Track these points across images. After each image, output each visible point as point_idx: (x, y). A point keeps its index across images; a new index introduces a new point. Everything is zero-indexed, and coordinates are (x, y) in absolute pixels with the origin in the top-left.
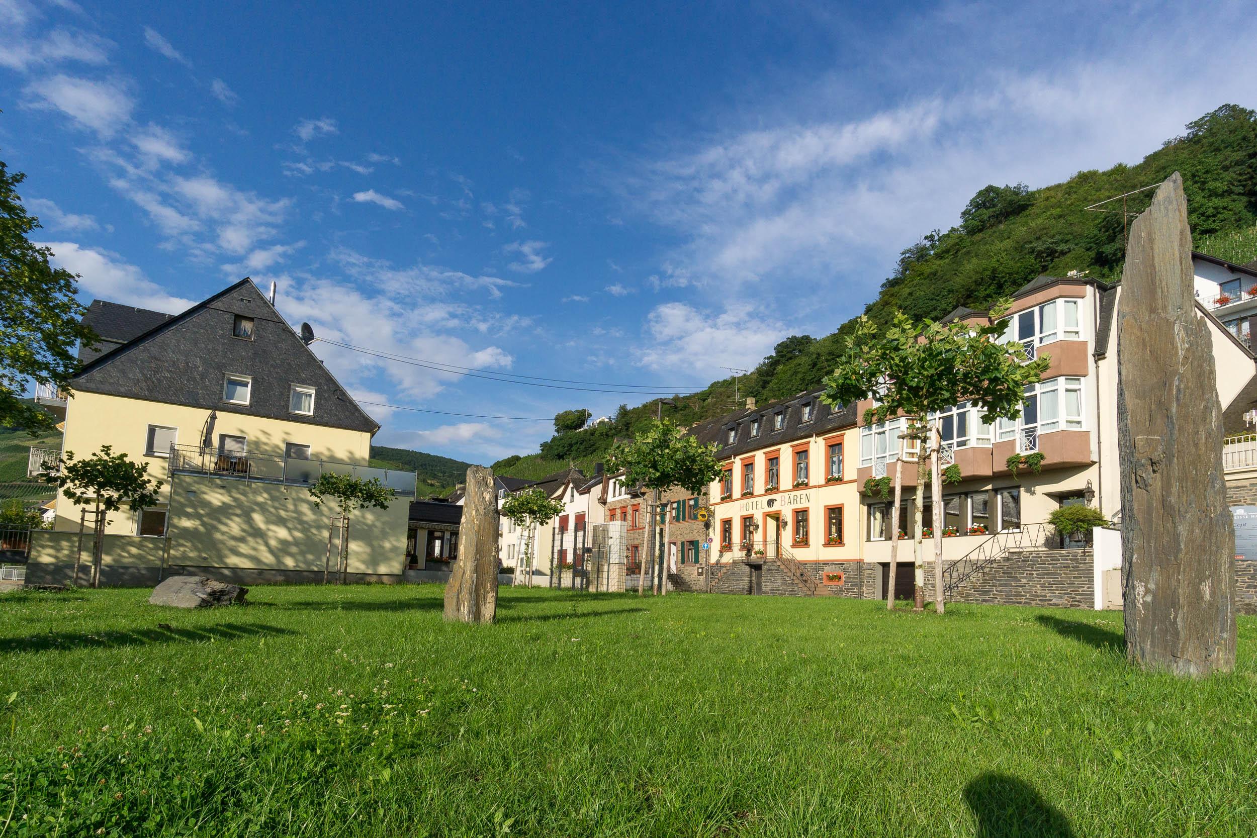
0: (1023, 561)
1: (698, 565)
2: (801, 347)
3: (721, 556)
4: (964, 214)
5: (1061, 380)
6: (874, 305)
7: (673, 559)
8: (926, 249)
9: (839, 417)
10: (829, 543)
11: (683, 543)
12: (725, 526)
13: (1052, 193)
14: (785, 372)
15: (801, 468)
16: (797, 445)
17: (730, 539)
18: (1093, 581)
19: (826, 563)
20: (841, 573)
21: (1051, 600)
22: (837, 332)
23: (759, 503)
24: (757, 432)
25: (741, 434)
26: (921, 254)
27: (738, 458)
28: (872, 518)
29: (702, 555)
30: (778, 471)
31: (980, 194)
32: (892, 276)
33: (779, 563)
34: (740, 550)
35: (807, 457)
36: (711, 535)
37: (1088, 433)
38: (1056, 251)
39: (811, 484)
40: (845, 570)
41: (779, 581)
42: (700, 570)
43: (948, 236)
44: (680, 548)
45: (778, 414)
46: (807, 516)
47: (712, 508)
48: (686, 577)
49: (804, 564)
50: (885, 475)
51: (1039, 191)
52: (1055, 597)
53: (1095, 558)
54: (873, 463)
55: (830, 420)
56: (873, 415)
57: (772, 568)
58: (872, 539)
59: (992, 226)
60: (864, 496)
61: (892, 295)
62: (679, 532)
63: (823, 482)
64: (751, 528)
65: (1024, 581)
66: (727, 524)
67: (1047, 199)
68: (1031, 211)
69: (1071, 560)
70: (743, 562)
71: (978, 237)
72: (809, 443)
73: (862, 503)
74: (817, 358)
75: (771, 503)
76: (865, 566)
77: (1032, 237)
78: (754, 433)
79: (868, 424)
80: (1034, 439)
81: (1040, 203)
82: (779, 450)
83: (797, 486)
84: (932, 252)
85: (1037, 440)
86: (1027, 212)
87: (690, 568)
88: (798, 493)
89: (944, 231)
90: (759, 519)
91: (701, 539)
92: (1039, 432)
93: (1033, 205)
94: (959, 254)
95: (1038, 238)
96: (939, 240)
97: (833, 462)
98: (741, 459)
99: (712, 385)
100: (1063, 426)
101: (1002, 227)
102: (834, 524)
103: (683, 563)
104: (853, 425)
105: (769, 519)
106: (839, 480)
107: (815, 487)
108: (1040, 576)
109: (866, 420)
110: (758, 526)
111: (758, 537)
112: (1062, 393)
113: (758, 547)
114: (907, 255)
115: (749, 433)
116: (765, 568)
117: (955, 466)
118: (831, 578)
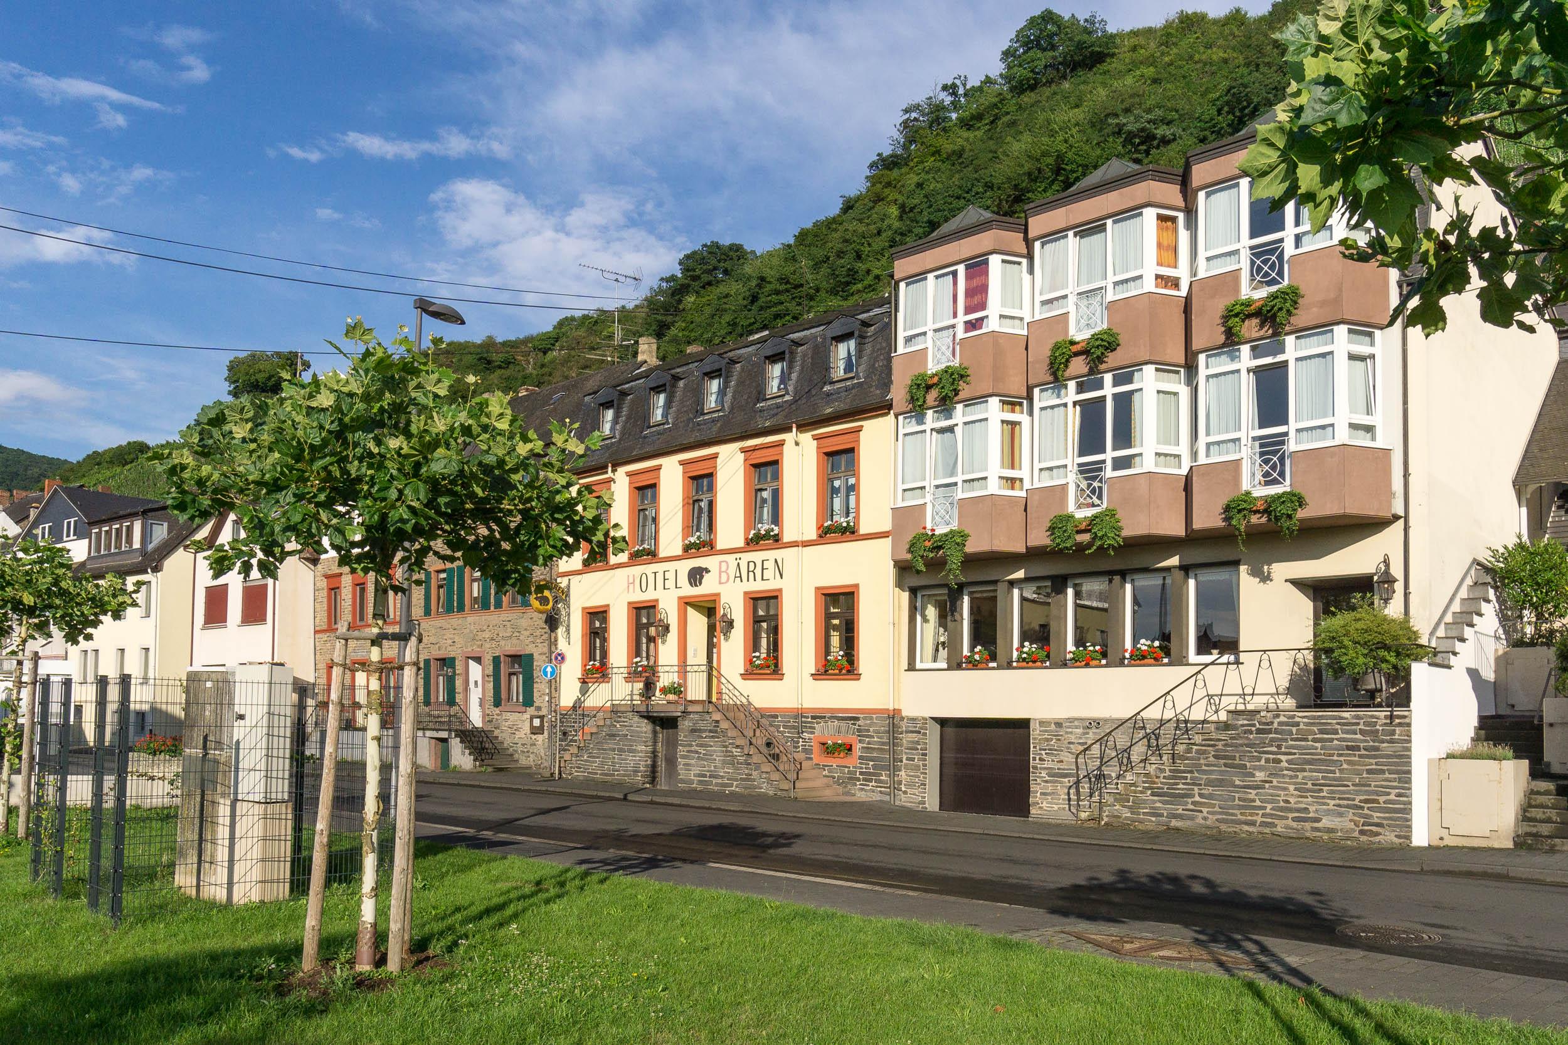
0: (1259, 731)
1: (531, 711)
2: (728, 265)
3: (584, 691)
4: (1006, 54)
5: (1341, 331)
6: (858, 199)
7: (475, 695)
8: (944, 108)
9: (847, 389)
10: (826, 670)
11: (496, 660)
12: (592, 623)
13: (1142, 41)
14: (699, 309)
15: (764, 501)
16: (755, 449)
17: (605, 654)
18: (1409, 781)
19: (819, 716)
20: (851, 738)
21: (1318, 820)
22: (792, 241)
23: (670, 576)
24: (665, 415)
25: (629, 418)
26: (936, 114)
27: (622, 471)
28: (919, 618)
29: (540, 688)
30: (711, 504)
31: (1032, 21)
32: (887, 151)
33: (717, 716)
34: (627, 680)
35: (777, 476)
36: (562, 645)
37: (1387, 452)
38: (1154, 137)
39: (787, 538)
40: (861, 733)
41: (718, 758)
42: (537, 722)
43: (980, 89)
44: (490, 670)
45: (711, 375)
46: (778, 608)
47: (563, 582)
48: (504, 736)
49: (772, 715)
50: (954, 526)
51: (1120, 35)
52: (1328, 813)
53: (1414, 729)
54: (928, 498)
55: (828, 394)
56: (929, 388)
57: (701, 725)
58: (919, 665)
59: (1050, 82)
60: (903, 569)
61: (888, 184)
62: (487, 635)
63: (812, 534)
64: (652, 631)
65: (1260, 775)
66: (597, 618)
67: (1134, 49)
68: (1112, 65)
69: (1362, 732)
70: (634, 710)
71: (1028, 98)
72: (781, 444)
73: (900, 584)
74: (759, 286)
75: (696, 576)
76: (904, 725)
77: (1120, 107)
78: (658, 415)
79: (917, 410)
80: (1282, 460)
81: (1125, 55)
82: (715, 457)
83: (755, 542)
84: (954, 116)
85: (1288, 462)
86: (1104, 67)
87: (513, 717)
88: (757, 556)
89: (974, 82)
90: (669, 608)
91: (537, 651)
92: (1292, 446)
93: (1113, 55)
94: (1000, 123)
95: (1127, 111)
96: (966, 95)
97: (835, 491)
98: (629, 474)
99: (561, 324)
100: (1343, 435)
101: (1066, 85)
102: (835, 628)
103: (497, 703)
104: (884, 408)
105: (690, 611)
106: (848, 532)
107: (794, 544)
108: (1299, 766)
109: (913, 400)
110: (667, 628)
111: (667, 653)
112: (1341, 362)
113: (666, 679)
114: (914, 115)
115: (646, 415)
116: (685, 725)
117: (1111, 513)
118: (829, 750)
